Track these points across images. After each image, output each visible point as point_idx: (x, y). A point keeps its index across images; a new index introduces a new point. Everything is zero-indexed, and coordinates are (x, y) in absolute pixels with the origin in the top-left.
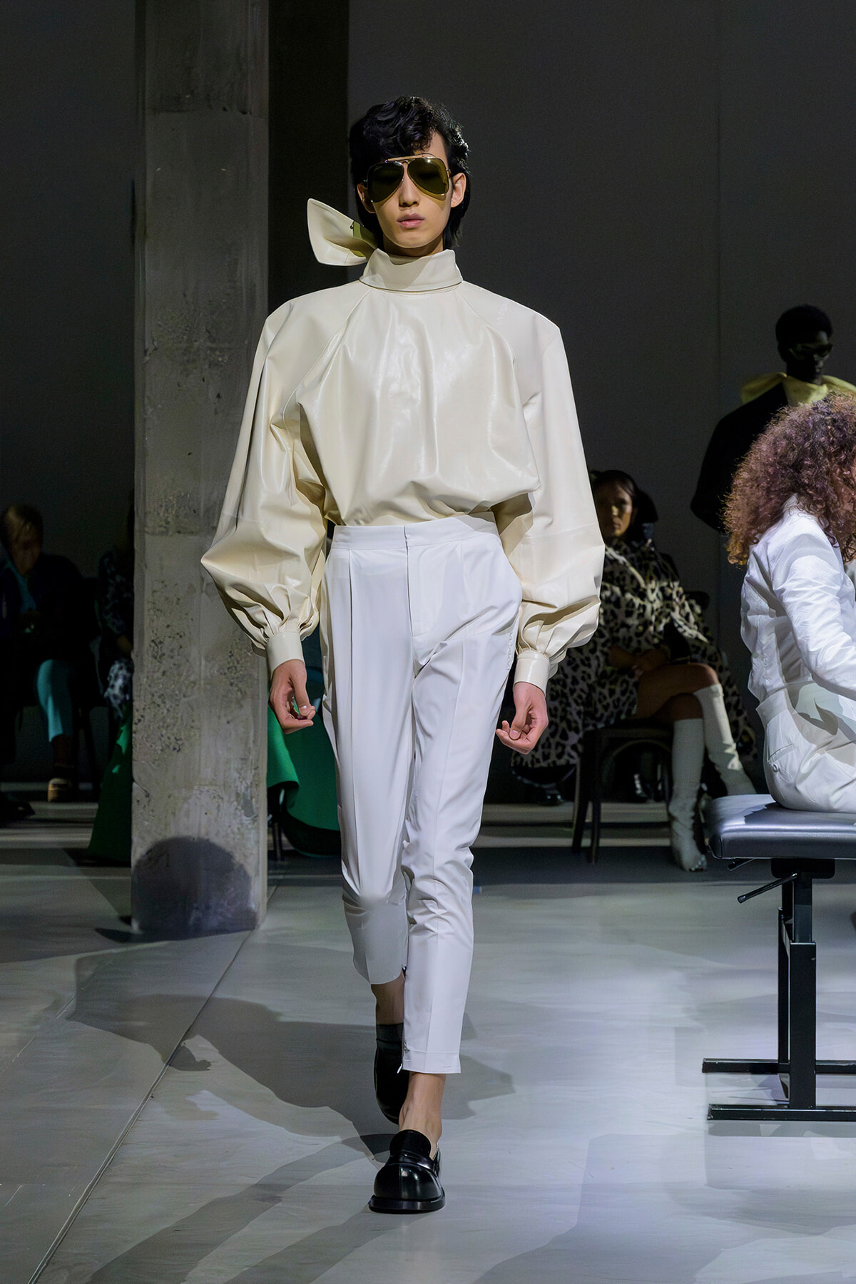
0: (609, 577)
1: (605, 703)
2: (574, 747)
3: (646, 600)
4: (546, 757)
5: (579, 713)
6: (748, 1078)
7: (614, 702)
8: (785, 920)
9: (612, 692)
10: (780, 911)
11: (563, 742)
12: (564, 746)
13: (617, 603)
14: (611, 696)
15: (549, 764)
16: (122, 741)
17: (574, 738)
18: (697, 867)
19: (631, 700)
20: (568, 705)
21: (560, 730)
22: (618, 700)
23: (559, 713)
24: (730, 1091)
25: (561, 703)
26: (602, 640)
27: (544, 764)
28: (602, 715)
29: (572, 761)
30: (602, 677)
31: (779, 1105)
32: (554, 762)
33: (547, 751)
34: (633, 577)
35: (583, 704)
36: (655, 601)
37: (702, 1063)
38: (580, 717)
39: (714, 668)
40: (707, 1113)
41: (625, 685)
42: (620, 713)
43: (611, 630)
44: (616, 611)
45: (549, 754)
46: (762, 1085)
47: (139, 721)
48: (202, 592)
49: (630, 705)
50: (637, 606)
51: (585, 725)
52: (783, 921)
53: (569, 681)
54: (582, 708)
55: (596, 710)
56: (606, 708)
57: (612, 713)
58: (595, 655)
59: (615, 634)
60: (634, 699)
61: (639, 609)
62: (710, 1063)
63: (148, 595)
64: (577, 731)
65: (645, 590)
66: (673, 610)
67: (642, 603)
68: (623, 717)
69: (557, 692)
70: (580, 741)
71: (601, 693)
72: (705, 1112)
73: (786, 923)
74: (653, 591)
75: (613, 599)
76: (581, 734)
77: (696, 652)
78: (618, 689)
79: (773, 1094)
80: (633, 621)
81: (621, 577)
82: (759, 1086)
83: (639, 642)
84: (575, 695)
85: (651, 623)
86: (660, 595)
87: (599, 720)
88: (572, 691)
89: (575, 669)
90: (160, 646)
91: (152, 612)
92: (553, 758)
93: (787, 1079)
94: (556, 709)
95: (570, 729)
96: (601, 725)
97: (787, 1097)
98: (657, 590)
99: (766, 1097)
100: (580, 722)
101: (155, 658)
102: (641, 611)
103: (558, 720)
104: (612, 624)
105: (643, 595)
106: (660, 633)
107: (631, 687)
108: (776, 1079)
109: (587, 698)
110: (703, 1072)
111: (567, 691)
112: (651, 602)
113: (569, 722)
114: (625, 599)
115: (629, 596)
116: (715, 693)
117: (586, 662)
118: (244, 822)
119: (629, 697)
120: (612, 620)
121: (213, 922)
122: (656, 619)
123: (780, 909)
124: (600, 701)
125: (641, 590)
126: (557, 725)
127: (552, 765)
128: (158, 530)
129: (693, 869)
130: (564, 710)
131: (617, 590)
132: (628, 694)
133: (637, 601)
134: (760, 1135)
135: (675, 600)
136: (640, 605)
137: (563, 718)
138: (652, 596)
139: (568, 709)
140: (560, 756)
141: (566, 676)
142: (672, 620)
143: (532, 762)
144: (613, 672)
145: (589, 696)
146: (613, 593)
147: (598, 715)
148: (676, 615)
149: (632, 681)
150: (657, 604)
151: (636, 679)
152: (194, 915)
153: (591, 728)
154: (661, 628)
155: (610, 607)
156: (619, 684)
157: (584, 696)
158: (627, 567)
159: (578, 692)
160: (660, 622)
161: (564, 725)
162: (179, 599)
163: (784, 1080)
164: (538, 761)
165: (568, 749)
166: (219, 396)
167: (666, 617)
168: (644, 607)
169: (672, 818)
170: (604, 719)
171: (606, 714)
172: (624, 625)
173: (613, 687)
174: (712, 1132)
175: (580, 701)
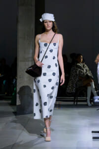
16: (15, 89)
18: (90, 106)
22: (80, 84)
24: (95, 135)
26: (78, 76)
30: (78, 81)
37: (92, 131)
39: (93, 80)
40: (92, 138)
59: (80, 75)
66: (87, 72)
76: (75, 88)
78: (80, 82)
83: (83, 76)
90: (20, 76)
91: (19, 72)
121: (27, 112)
154: (86, 74)
155: (79, 72)
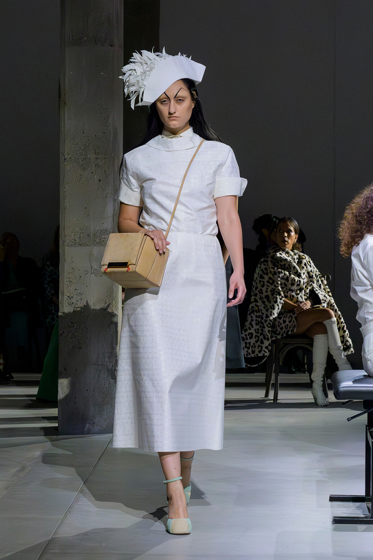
0: (283, 267)
1: (281, 327)
2: (267, 348)
3: (300, 278)
4: (253, 352)
5: (269, 331)
6: (351, 504)
7: (285, 325)
8: (369, 429)
9: (284, 322)
10: (366, 425)
11: (261, 345)
12: (262, 347)
13: (287, 280)
14: (284, 323)
15: (255, 356)
17: (266, 343)
18: (324, 404)
19: (293, 325)
20: (264, 327)
21: (260, 340)
22: (288, 325)
23: (260, 331)
24: (342, 510)
25: (260, 327)
26: (281, 297)
27: (253, 356)
28: (280, 332)
29: (266, 354)
31: (366, 517)
32: (257, 355)
33: (254, 349)
34: (294, 267)
35: (271, 327)
36: (305, 278)
37: (329, 497)
38: (269, 333)
39: (333, 310)
40: (332, 520)
41: (290, 318)
42: (288, 331)
43: (284, 293)
44: (286, 282)
45: (255, 350)
46: (358, 508)
47: (62, 334)
48: (92, 273)
49: (293, 327)
50: (296, 281)
51: (272, 337)
52: (368, 430)
53: (264, 316)
54: (270, 329)
55: (277, 330)
56: (282, 329)
57: (285, 331)
58: (277, 304)
59: (286, 294)
60: (295, 325)
61: (297, 282)
62: (332, 497)
63: (66, 274)
64: (268, 340)
65: (300, 273)
66: (314, 283)
67: (299, 279)
68: (290, 333)
69: (258, 321)
70: (269, 345)
71: (279, 322)
72: (331, 520)
73: (370, 431)
74: (304, 274)
75: (285, 277)
76: (270, 342)
77: (324, 303)
78: (287, 320)
79: (363, 512)
80: (295, 287)
81: (289, 267)
82: (356, 508)
83: (298, 298)
84: (267, 323)
85: (303, 289)
86: (307, 275)
87: (279, 334)
88: (266, 321)
89: (267, 311)
90: (71, 299)
91: (68, 283)
92: (257, 352)
93: (370, 505)
94: (258, 329)
95: (265, 338)
96: (279, 337)
97: (370, 513)
98: (306, 273)
99: (360, 513)
100: (269, 335)
101: (69, 304)
102: (298, 283)
103: (259, 335)
104: (285, 289)
105: (299, 276)
106: (307, 294)
107: (293, 319)
108: (364, 505)
109: (273, 323)
110: (330, 501)
111: (263, 321)
112: (303, 279)
113: (264, 335)
114: (291, 278)
115: (292, 276)
116: (333, 322)
117: (272, 307)
118: (111, 382)
119: (292, 324)
120: (285, 287)
122: (306, 287)
123: (366, 424)
124: (279, 326)
125: (298, 273)
126: (258, 337)
127: (256, 356)
128: (71, 243)
129: (323, 405)
130: (262, 330)
131: (287, 273)
132: (292, 322)
133: (297, 279)
134: (357, 531)
135: (314, 278)
136: (298, 280)
137: (261, 334)
138: (304, 276)
139: (264, 330)
140: (260, 352)
141: (263, 314)
142: (313, 288)
143: (247, 355)
144: (285, 312)
145: (274, 323)
146: (285, 274)
147: (278, 332)
148: (315, 285)
149: (294, 316)
150: (305, 280)
151: (296, 315)
152: (87, 425)
153: (274, 339)
154: (308, 291)
155: (283, 281)
156: (288, 317)
157: (271, 323)
158: (291, 263)
159: (269, 321)
160: (307, 288)
161: (261, 337)
162: (80, 277)
163: (367, 505)
164: (250, 354)
165: (264, 349)
166: (100, 180)
167: (310, 286)
168: (300, 281)
169: (312, 381)
170: (281, 334)
171: (282, 332)
172: (290, 290)
173: (285, 319)
174: (335, 529)
175: (269, 326)
